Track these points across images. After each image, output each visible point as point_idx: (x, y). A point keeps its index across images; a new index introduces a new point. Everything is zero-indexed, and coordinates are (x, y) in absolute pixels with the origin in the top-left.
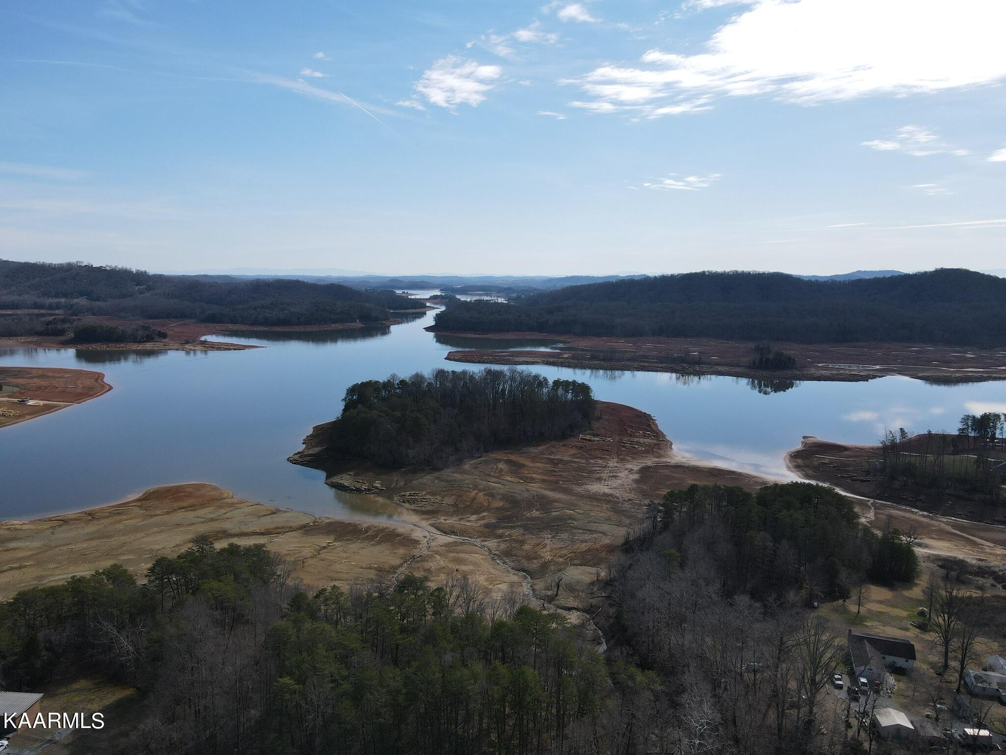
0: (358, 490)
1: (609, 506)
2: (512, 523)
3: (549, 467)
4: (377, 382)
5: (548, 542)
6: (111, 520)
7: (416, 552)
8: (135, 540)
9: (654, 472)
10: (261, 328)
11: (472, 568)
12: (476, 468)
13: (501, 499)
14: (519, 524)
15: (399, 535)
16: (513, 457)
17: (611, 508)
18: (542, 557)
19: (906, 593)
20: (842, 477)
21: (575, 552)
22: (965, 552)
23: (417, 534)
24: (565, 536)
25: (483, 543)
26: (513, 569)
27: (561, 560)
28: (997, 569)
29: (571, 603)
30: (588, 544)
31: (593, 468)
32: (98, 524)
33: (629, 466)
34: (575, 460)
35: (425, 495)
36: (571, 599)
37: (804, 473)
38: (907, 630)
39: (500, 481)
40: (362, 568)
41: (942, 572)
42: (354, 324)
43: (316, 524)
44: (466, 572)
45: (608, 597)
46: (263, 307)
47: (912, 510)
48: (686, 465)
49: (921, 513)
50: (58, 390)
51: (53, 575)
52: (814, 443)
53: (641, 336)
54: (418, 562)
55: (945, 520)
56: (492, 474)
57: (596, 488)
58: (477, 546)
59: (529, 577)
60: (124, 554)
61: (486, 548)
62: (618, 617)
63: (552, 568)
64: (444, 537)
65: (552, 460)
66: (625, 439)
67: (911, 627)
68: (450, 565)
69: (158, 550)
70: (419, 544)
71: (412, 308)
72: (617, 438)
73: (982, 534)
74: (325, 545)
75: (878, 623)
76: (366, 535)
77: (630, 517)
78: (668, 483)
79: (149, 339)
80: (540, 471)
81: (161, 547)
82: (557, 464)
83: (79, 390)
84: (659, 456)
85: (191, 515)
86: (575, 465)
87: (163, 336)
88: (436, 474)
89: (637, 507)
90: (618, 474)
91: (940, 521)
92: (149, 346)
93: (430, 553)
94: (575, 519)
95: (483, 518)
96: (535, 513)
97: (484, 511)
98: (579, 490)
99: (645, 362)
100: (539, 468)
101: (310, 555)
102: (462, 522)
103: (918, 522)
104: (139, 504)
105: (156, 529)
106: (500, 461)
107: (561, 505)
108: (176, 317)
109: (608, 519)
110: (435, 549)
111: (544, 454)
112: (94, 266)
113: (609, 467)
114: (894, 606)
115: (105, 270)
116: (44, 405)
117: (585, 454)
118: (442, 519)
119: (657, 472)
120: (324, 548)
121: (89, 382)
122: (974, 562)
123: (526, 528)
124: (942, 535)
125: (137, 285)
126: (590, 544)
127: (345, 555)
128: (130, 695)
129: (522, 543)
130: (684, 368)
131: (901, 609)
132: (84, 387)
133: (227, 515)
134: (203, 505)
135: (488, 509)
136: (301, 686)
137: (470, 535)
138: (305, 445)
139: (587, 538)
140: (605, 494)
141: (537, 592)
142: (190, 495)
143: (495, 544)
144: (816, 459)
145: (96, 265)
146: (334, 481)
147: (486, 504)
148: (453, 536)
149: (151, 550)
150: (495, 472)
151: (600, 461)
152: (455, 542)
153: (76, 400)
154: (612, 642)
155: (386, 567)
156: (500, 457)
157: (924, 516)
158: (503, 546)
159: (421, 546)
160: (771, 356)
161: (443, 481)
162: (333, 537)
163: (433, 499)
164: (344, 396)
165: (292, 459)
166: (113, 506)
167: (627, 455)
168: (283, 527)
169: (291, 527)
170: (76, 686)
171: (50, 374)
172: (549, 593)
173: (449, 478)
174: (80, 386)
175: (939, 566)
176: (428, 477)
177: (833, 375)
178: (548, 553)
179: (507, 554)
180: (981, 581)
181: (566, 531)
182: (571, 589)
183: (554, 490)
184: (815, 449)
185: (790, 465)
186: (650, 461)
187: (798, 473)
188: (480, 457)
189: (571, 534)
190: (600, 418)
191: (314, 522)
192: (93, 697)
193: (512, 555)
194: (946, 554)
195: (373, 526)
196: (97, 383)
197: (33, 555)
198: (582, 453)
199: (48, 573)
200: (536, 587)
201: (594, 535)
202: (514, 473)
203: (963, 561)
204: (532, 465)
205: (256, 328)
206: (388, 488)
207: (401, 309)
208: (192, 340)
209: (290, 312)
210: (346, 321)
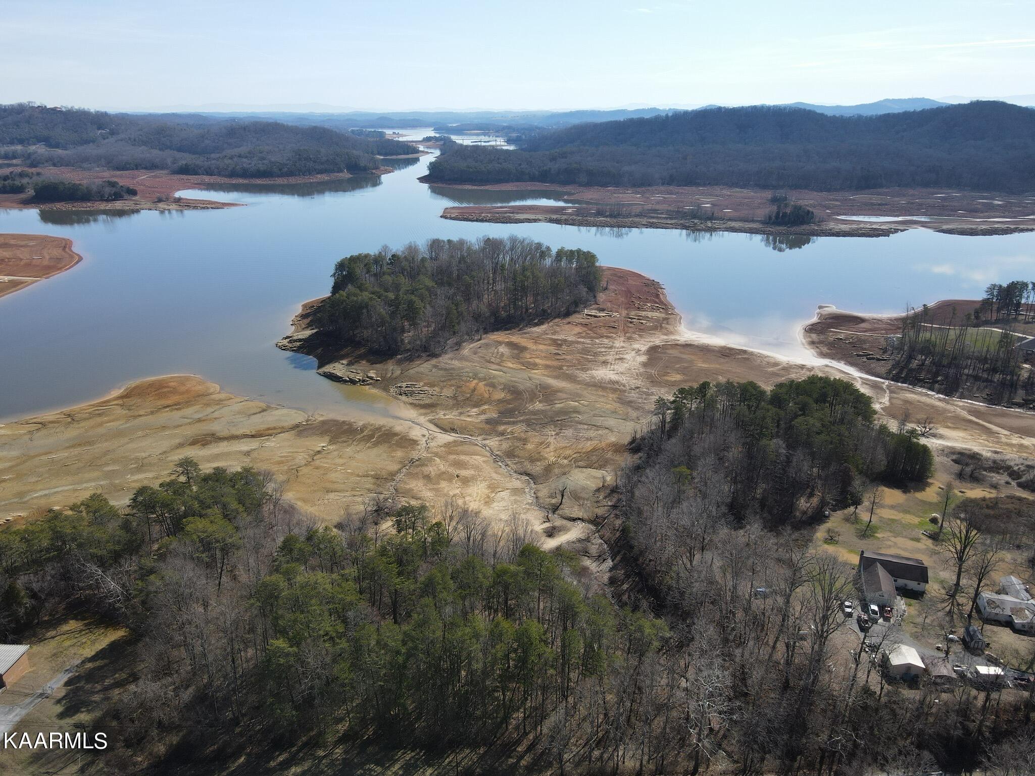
0: (353, 382)
1: (615, 396)
2: (514, 418)
3: (552, 349)
4: (367, 256)
5: (551, 440)
6: (92, 422)
7: (415, 455)
8: (120, 447)
9: (662, 353)
10: (241, 181)
11: (472, 472)
12: (476, 353)
13: (503, 390)
14: (522, 418)
15: (396, 434)
16: (516, 338)
17: (618, 398)
18: (545, 459)
19: (919, 495)
20: (858, 355)
21: (580, 453)
22: (980, 443)
23: (416, 433)
24: (569, 432)
25: (484, 442)
26: (516, 472)
27: (566, 461)
28: (1012, 464)
29: (577, 512)
30: (593, 442)
31: (599, 350)
32: (78, 428)
33: (636, 346)
34: (579, 340)
35: (423, 386)
36: (576, 508)
37: (818, 350)
38: (918, 540)
39: (501, 368)
40: (358, 476)
41: (957, 468)
42: (341, 174)
43: (309, 423)
44: (467, 478)
45: (614, 507)
46: (240, 156)
47: (929, 393)
48: (696, 343)
49: (937, 396)
50: (22, 263)
51: (36, 491)
52: (830, 314)
53: (649, 185)
54: (418, 466)
55: (961, 404)
56: (493, 360)
57: (602, 373)
58: (477, 445)
59: (532, 482)
60: (107, 464)
61: (487, 448)
62: (624, 531)
63: (556, 471)
64: (444, 436)
65: (555, 341)
66: (633, 313)
67: (922, 536)
68: (451, 470)
69: (143, 459)
70: (418, 445)
71: (404, 154)
72: (624, 313)
73: (999, 420)
74: (319, 449)
75: (889, 534)
76: (362, 435)
77: (637, 409)
78: (678, 366)
79: (117, 197)
80: (543, 355)
81: (147, 454)
82: (561, 345)
83: (46, 263)
84: (669, 333)
85: (175, 416)
86: (580, 346)
87: (133, 192)
88: (434, 361)
89: (644, 396)
90: (625, 356)
91: (957, 406)
92: (118, 205)
93: (430, 455)
94: (578, 412)
95: (483, 412)
96: (538, 406)
97: (485, 403)
98: (583, 376)
99: (653, 218)
100: (541, 351)
101: (303, 462)
102: (463, 418)
103: (933, 407)
104: (120, 402)
105: (140, 433)
106: (500, 344)
107: (564, 396)
108: (146, 168)
109: (614, 412)
110: (435, 450)
111: (547, 334)
112: (48, 107)
113: (615, 347)
114: (906, 512)
115: (61, 112)
116: (9, 281)
117: (590, 332)
118: (441, 414)
119: (665, 353)
120: (319, 452)
121: (57, 252)
122: (989, 455)
123: (529, 423)
124: (958, 423)
125: (99, 129)
126: (595, 443)
127: (341, 461)
128: (123, 636)
129: (525, 441)
130: (696, 224)
131: (914, 515)
132: (51, 258)
133: (216, 414)
134: (188, 403)
135: (488, 401)
136: (295, 649)
137: (471, 433)
138: (294, 327)
139: (592, 435)
140: (612, 382)
141: (541, 501)
142: (174, 391)
143: (497, 443)
144: (831, 334)
145: (50, 105)
146: (326, 370)
147: (486, 396)
148: (453, 434)
149: (137, 459)
150: (496, 357)
151: (606, 341)
152: (455, 442)
153: (44, 275)
154: (618, 558)
155: (384, 474)
156: (500, 339)
157: (940, 400)
158: (505, 446)
159: (419, 447)
160: (788, 211)
161: (441, 369)
162: (327, 438)
163: (430, 390)
164: (333, 272)
165: (280, 344)
166: (93, 405)
167: (634, 333)
168: (275, 428)
169: (283, 428)
170: (65, 628)
171: (12, 242)
172: (554, 501)
173: (448, 366)
174: (47, 257)
175: (953, 460)
176: (425, 365)
177: (854, 230)
178: (552, 454)
179: (510, 454)
180: (996, 478)
181: (571, 427)
182: (576, 497)
183: (556, 377)
184: (830, 321)
185: (804, 341)
186: (658, 339)
187: (812, 350)
188: (480, 340)
189: (576, 429)
190: (606, 289)
191: (307, 421)
192: (84, 641)
193: (514, 456)
194: (960, 446)
195: (369, 424)
196: (65, 252)
197: (11, 467)
198: (588, 332)
199: (29, 488)
200: (539, 494)
201: (600, 432)
202: (516, 357)
203: (977, 454)
204: (534, 347)
205: (234, 181)
206: (383, 378)
207: (392, 154)
208: (164, 198)
209: (271, 162)
210: (333, 171)
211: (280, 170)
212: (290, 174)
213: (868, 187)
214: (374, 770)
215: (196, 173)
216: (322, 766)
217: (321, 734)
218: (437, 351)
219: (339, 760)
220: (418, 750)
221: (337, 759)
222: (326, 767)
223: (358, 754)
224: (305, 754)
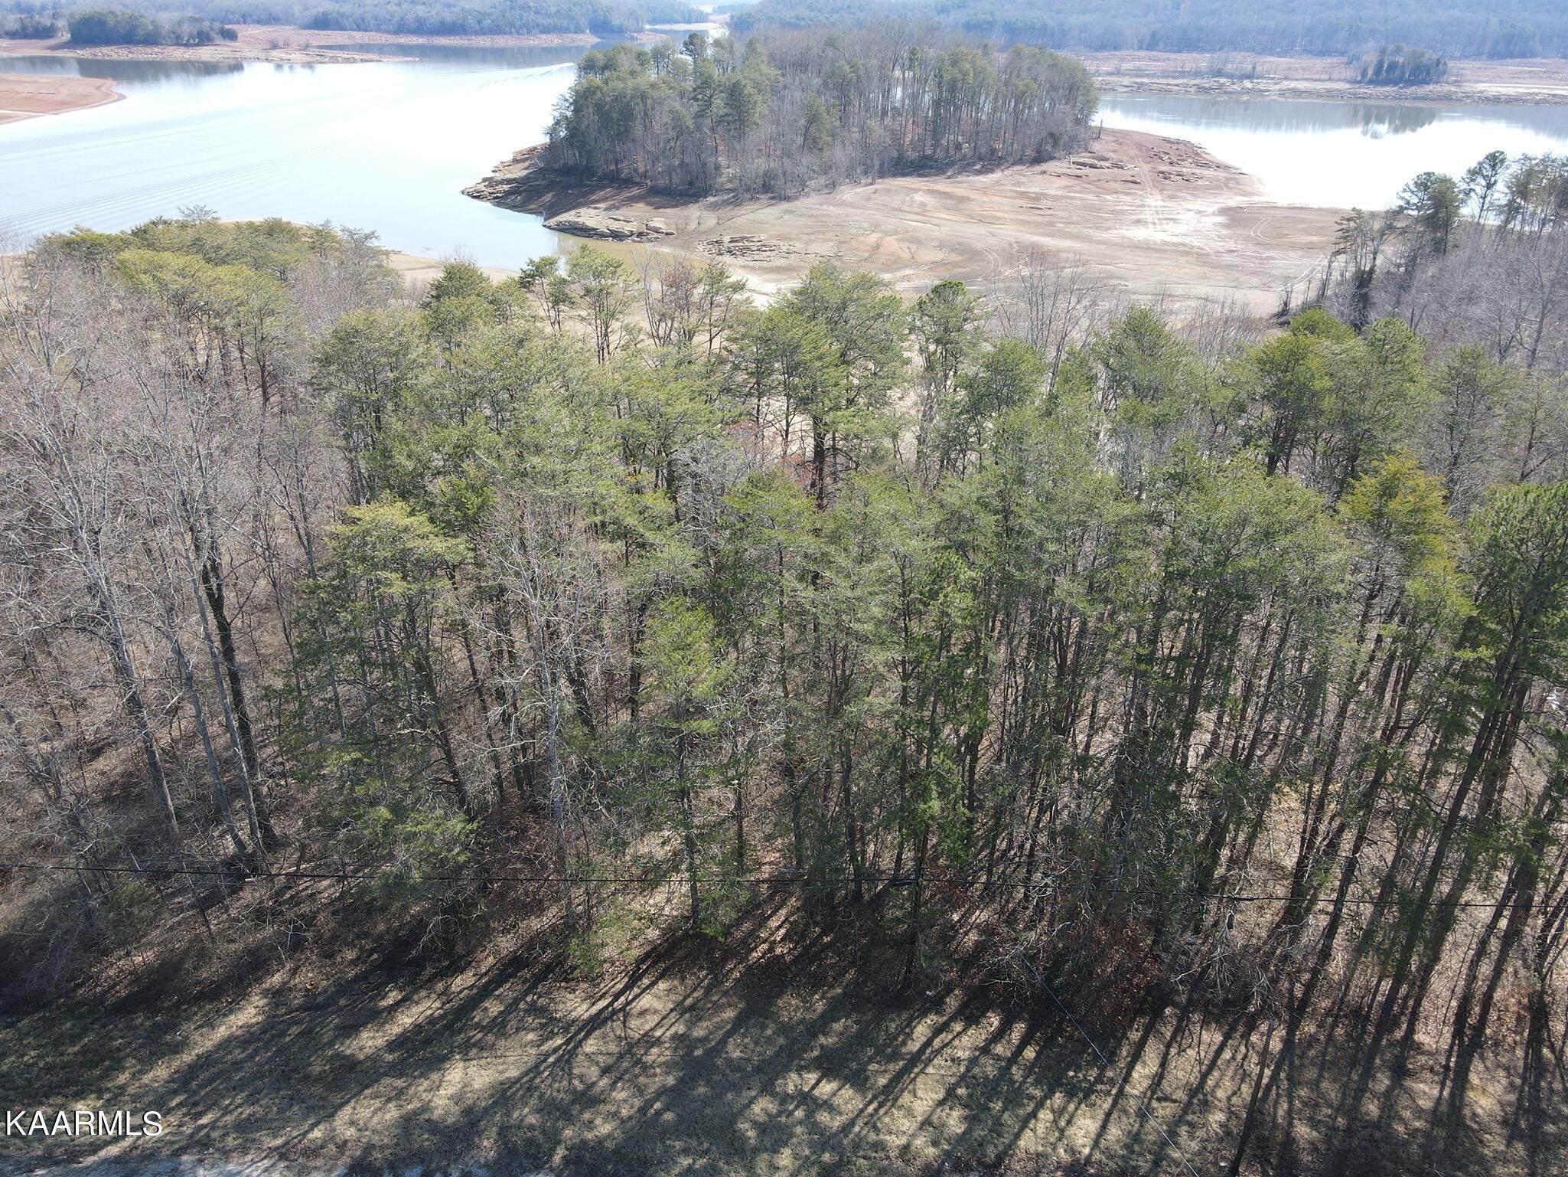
0: (616, 236)
1: (1189, 259)
3: (1024, 204)
9: (1253, 214)
10: (414, 40)
12: (868, 199)
13: (941, 247)
16: (943, 187)
17: (1197, 261)
31: (1118, 207)
33: (1195, 205)
34: (1072, 195)
35: (766, 239)
39: (927, 218)
42: (580, 36)
50: (19, 97)
56: (906, 209)
57: (1139, 234)
65: (1023, 193)
66: (1162, 170)
72: (1146, 167)
79: (203, 39)
80: (1007, 207)
82: (1038, 199)
83: (61, 98)
86: (1077, 202)
87: (231, 36)
88: (785, 205)
90: (1177, 217)
92: (205, 53)
95: (906, 279)
97: (906, 267)
98: (1105, 236)
100: (1002, 204)
106: (916, 190)
111: (1004, 185)
113: (1149, 206)
132: (69, 93)
135: (913, 263)
140: (1166, 243)
146: (561, 221)
147: (906, 255)
150: (910, 206)
151: (1128, 199)
156: (913, 186)
160: (1401, 60)
161: (803, 215)
163: (784, 246)
165: (473, 189)
173: (815, 213)
174: (64, 91)
176: (768, 210)
183: (1052, 235)
188: (872, 184)
196: (100, 92)
202: (952, 209)
205: (402, 40)
206: (682, 231)
207: (663, 22)
208: (281, 44)
209: (463, 9)
210: (567, 30)
211: (479, 22)
212: (496, 30)
213: (1510, 55)
214: (827, 1105)
215: (341, 28)
216: (586, 1070)
217: (573, 927)
218: (789, 193)
219: (658, 1042)
220: (994, 1020)
221: (649, 1041)
222: (605, 1071)
223: (740, 1022)
224: (512, 1007)
